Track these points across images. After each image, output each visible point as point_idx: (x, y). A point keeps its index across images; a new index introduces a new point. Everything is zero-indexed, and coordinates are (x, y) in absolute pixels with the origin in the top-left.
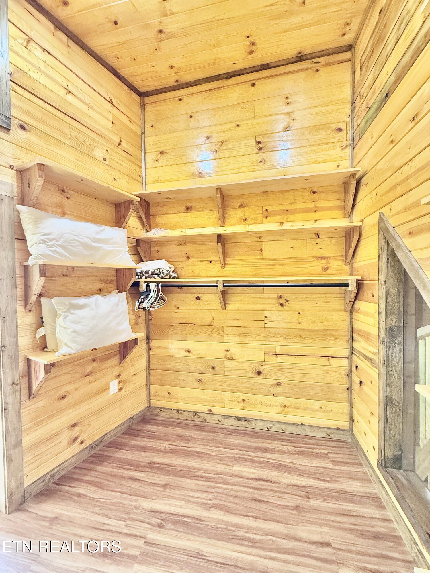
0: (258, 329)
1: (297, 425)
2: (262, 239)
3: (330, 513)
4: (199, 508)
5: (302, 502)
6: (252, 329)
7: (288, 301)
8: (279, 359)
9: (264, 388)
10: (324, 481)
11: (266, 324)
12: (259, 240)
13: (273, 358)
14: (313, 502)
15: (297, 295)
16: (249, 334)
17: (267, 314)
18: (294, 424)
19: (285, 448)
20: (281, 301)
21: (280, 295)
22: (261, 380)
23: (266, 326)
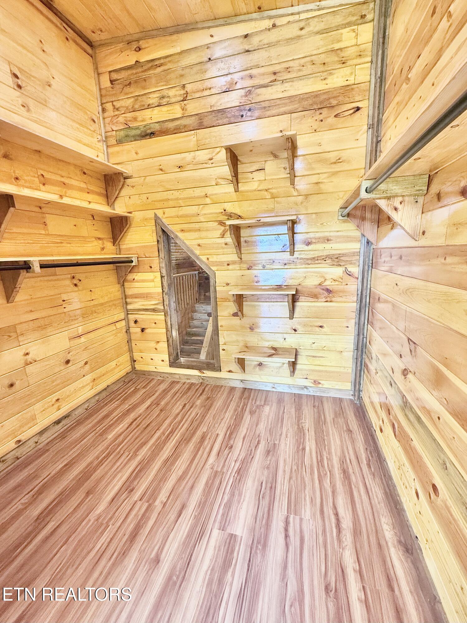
0: (58, 316)
1: (105, 389)
2: (44, 210)
3: (172, 398)
4: (132, 461)
5: (160, 407)
6: (51, 318)
7: (80, 280)
8: (83, 339)
9: (75, 374)
10: (153, 395)
11: (65, 308)
12: (40, 211)
13: (77, 341)
14: (163, 403)
15: (87, 274)
16: (50, 325)
17: (64, 297)
18: (103, 390)
19: (115, 405)
20: (75, 281)
21: (72, 275)
22: (72, 367)
23: (65, 310)
